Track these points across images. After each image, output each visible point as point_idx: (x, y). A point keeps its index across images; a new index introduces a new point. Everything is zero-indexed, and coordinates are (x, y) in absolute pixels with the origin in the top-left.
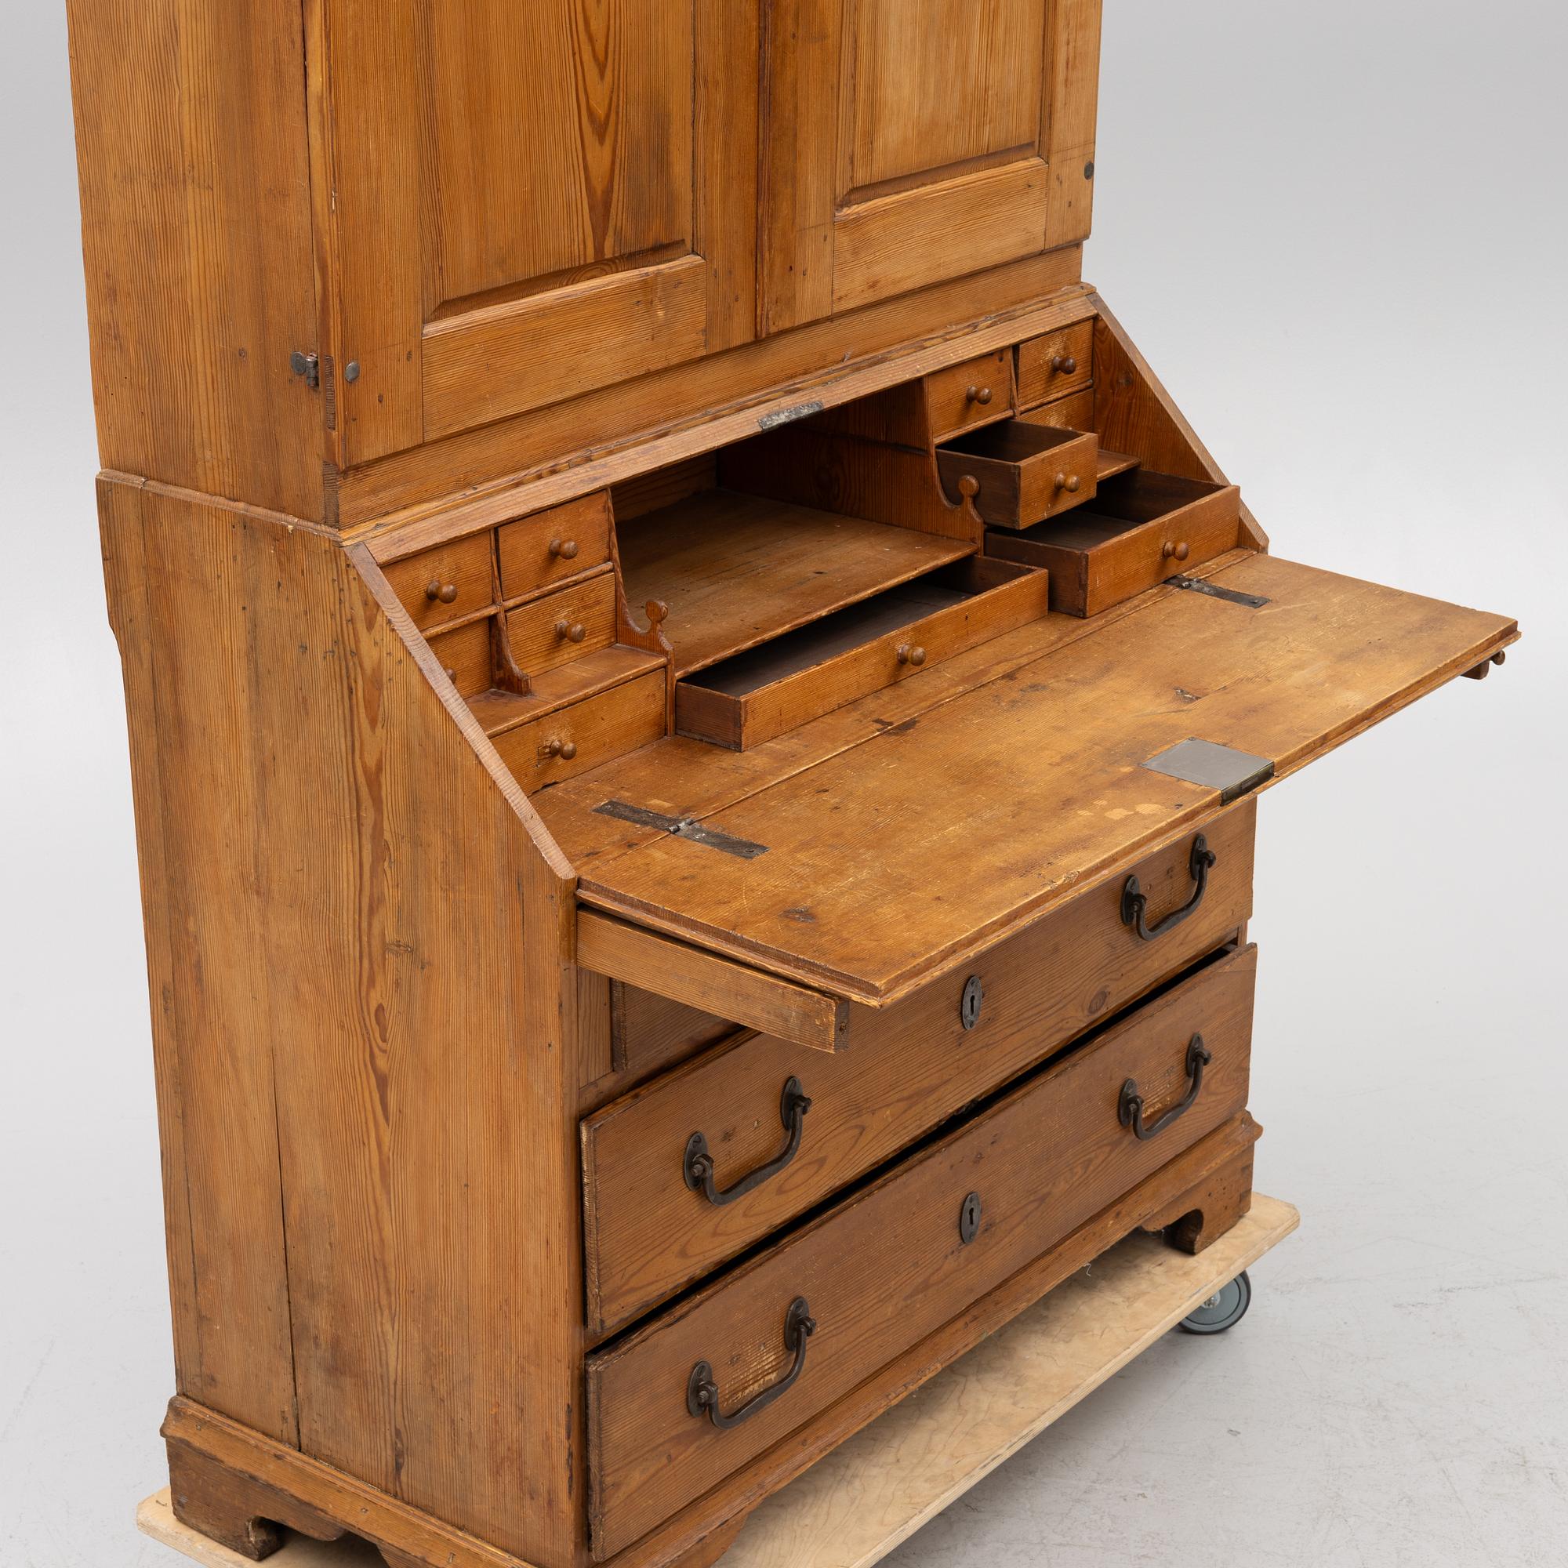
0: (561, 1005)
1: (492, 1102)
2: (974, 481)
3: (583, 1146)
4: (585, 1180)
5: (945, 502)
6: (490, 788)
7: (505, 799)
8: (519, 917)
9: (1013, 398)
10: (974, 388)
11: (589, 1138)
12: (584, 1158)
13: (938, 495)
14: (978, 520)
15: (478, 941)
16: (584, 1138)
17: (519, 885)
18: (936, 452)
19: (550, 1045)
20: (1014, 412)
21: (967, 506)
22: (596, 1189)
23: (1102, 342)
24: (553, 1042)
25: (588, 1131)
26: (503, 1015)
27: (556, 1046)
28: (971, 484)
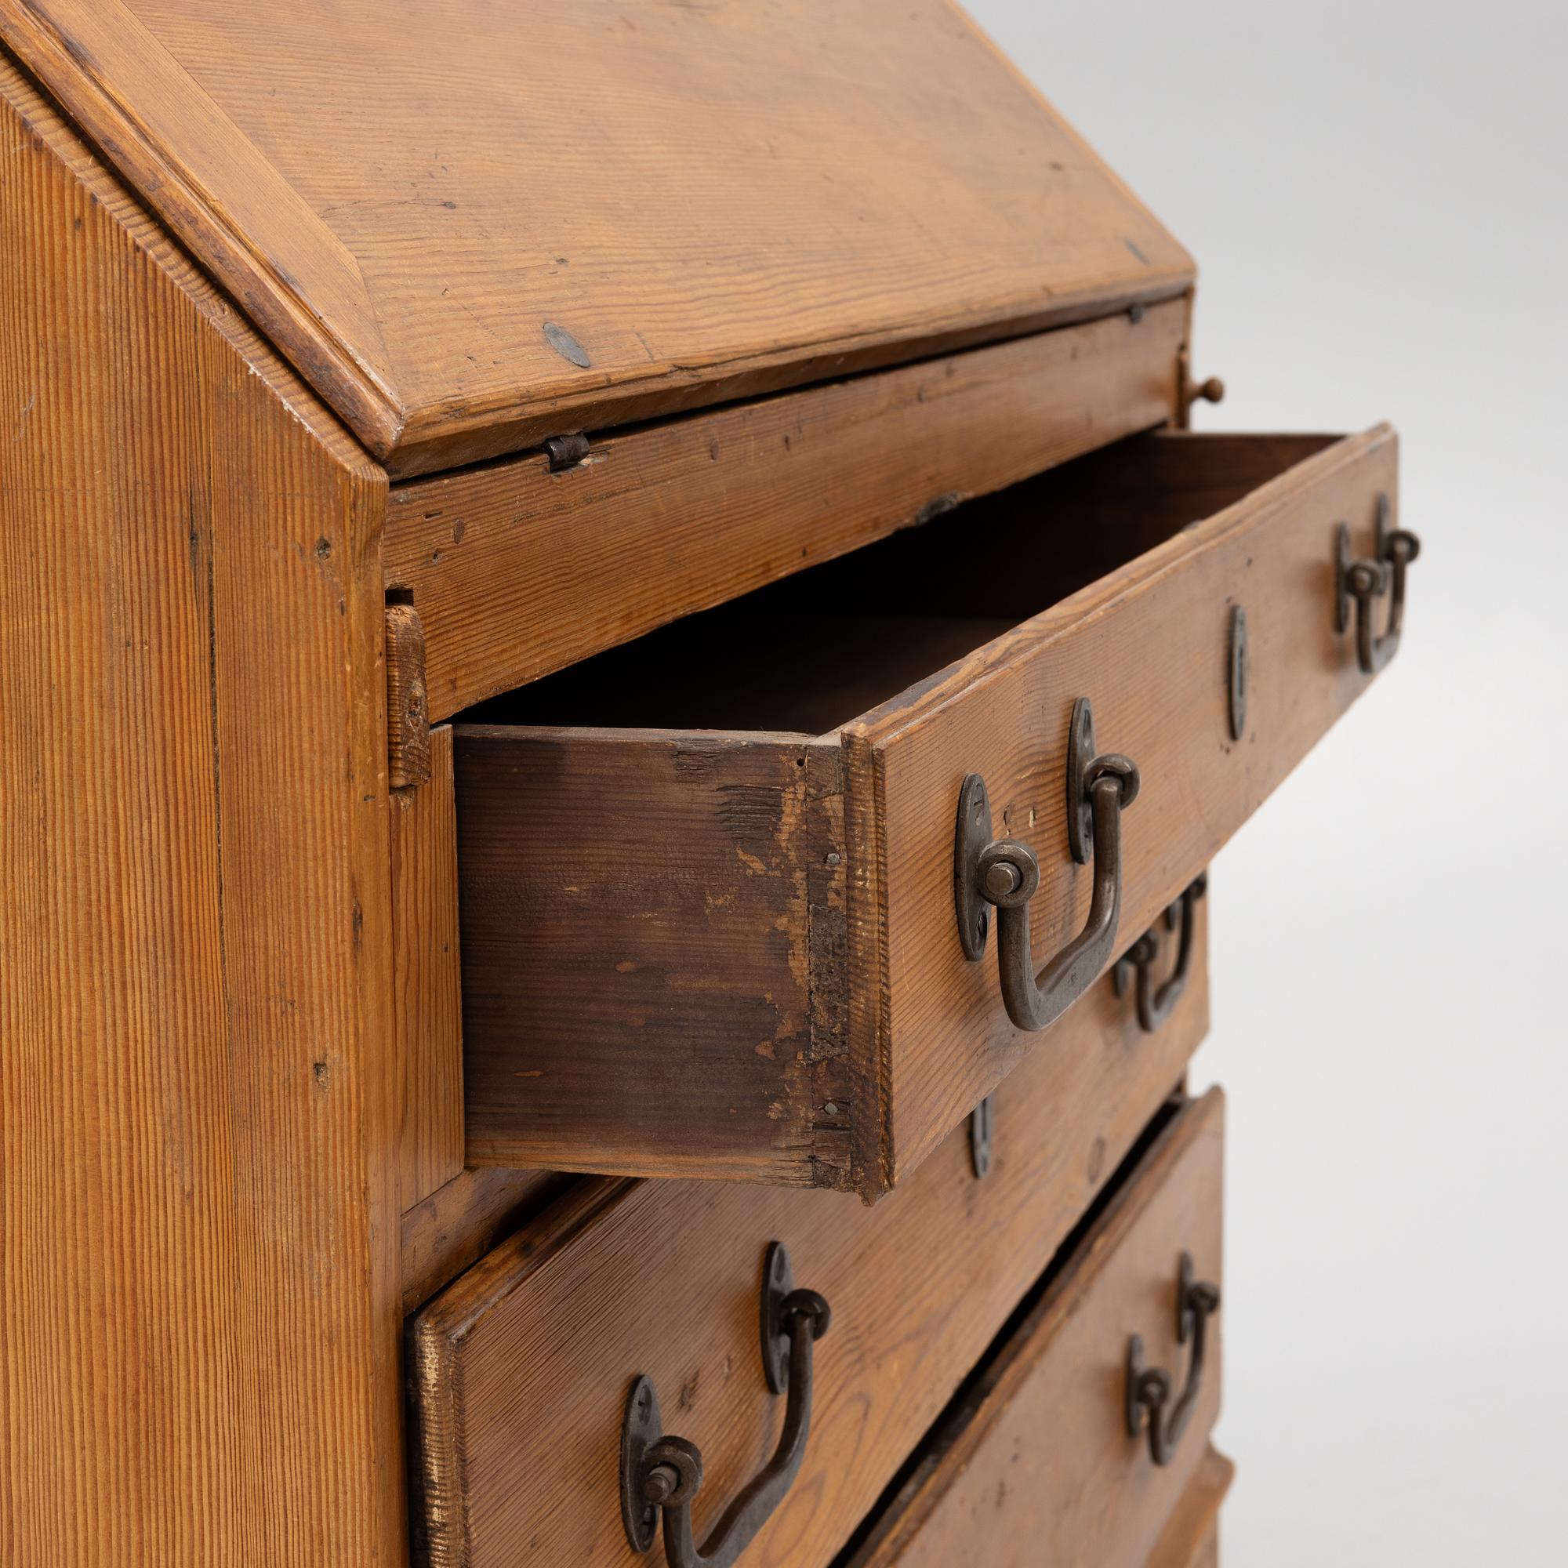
0: (358, 919)
1: (103, 1314)
3: (428, 1401)
4: (436, 1515)
6: (78, 223)
7: (137, 248)
8: (197, 647)
11: (442, 1372)
12: (431, 1440)
15: (39, 777)
16: (431, 1371)
17: (193, 537)
19: (318, 1067)
22: (468, 1541)
24: (334, 1053)
25: (442, 1347)
26: (139, 1003)
27: (342, 1064)
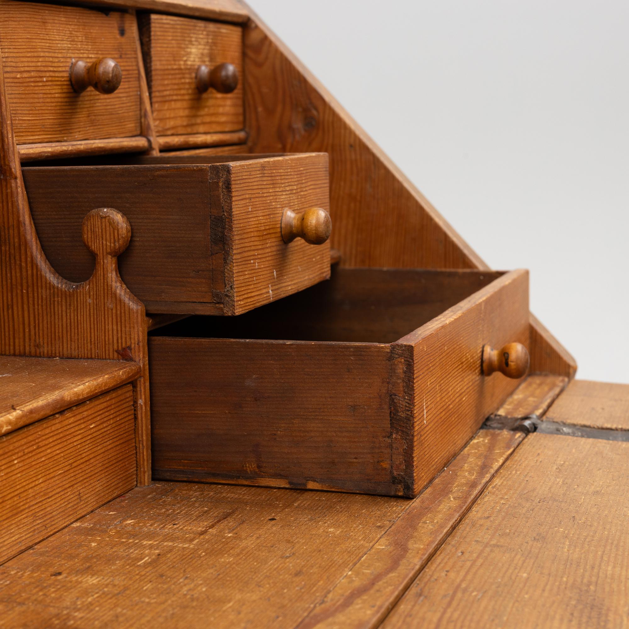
2: (118, 217)
5: (52, 278)
9: (145, 116)
10: (81, 64)
13: (34, 264)
14: (134, 306)
18: (23, 171)
20: (149, 141)
21: (105, 277)
23: (259, 65)
28: (112, 224)
